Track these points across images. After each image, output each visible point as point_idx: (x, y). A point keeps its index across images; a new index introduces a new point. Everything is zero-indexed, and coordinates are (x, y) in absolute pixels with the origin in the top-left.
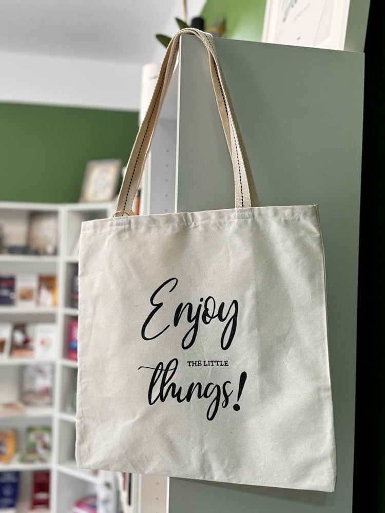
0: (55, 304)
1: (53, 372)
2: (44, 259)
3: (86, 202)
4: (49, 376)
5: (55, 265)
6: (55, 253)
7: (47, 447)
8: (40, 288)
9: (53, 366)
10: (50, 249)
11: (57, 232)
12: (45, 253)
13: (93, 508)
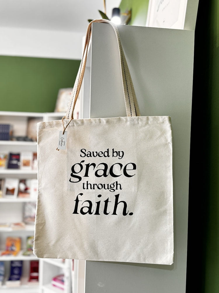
2: (36, 144)
3: (58, 112)
8: (33, 160)
13: (62, 282)
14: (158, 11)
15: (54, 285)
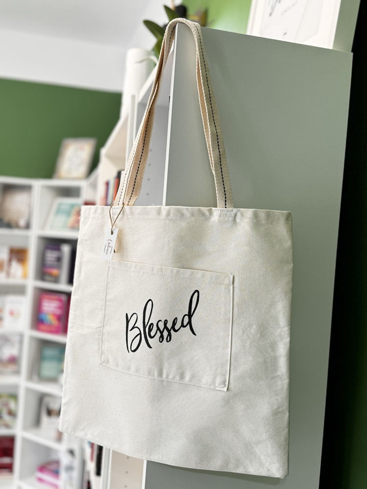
0: (25, 276)
1: (21, 342)
2: (16, 232)
3: (60, 178)
4: (17, 346)
5: (27, 238)
6: (28, 226)
7: (12, 414)
8: (10, 260)
9: (21, 336)
10: (22, 223)
11: (30, 206)
12: (17, 226)
13: (56, 473)
14: (270, 15)
15: (40, 480)
